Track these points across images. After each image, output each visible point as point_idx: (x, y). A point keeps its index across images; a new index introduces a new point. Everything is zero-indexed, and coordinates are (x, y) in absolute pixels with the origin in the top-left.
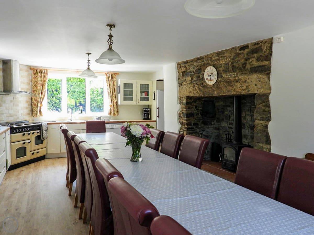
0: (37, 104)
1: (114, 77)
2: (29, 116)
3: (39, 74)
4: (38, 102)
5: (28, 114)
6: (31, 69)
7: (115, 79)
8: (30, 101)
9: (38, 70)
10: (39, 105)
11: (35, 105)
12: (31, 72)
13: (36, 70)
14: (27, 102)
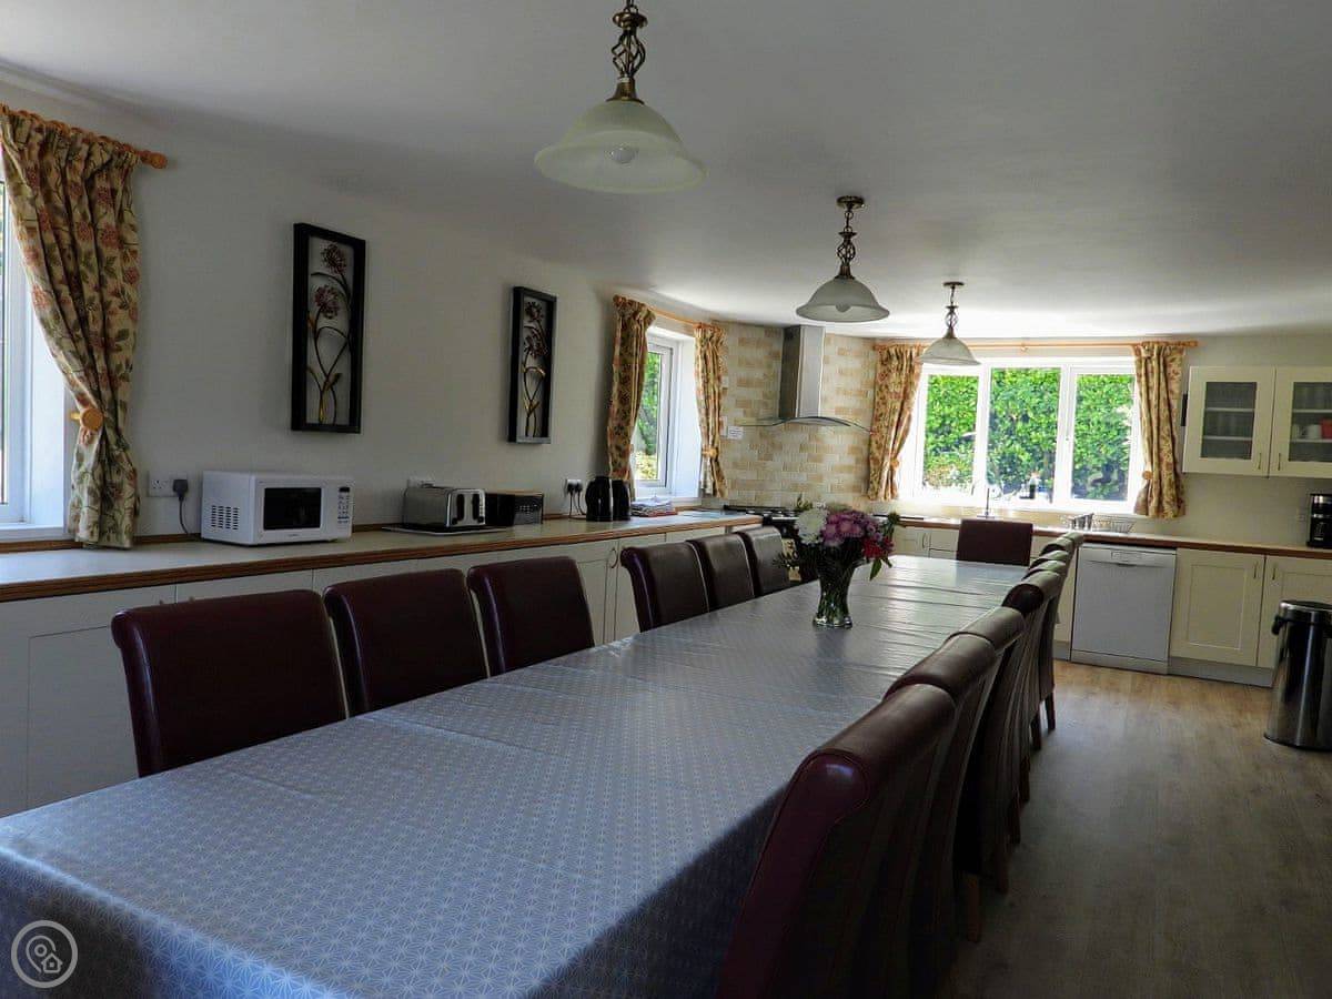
0: (880, 458)
1: (1173, 360)
2: (857, 494)
3: (895, 363)
4: (886, 450)
5: (855, 489)
6: (874, 348)
7: (1174, 367)
8: (865, 448)
9: (893, 351)
10: (887, 463)
11: (876, 461)
12: (874, 357)
13: (888, 352)
14: (854, 450)
